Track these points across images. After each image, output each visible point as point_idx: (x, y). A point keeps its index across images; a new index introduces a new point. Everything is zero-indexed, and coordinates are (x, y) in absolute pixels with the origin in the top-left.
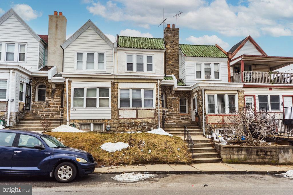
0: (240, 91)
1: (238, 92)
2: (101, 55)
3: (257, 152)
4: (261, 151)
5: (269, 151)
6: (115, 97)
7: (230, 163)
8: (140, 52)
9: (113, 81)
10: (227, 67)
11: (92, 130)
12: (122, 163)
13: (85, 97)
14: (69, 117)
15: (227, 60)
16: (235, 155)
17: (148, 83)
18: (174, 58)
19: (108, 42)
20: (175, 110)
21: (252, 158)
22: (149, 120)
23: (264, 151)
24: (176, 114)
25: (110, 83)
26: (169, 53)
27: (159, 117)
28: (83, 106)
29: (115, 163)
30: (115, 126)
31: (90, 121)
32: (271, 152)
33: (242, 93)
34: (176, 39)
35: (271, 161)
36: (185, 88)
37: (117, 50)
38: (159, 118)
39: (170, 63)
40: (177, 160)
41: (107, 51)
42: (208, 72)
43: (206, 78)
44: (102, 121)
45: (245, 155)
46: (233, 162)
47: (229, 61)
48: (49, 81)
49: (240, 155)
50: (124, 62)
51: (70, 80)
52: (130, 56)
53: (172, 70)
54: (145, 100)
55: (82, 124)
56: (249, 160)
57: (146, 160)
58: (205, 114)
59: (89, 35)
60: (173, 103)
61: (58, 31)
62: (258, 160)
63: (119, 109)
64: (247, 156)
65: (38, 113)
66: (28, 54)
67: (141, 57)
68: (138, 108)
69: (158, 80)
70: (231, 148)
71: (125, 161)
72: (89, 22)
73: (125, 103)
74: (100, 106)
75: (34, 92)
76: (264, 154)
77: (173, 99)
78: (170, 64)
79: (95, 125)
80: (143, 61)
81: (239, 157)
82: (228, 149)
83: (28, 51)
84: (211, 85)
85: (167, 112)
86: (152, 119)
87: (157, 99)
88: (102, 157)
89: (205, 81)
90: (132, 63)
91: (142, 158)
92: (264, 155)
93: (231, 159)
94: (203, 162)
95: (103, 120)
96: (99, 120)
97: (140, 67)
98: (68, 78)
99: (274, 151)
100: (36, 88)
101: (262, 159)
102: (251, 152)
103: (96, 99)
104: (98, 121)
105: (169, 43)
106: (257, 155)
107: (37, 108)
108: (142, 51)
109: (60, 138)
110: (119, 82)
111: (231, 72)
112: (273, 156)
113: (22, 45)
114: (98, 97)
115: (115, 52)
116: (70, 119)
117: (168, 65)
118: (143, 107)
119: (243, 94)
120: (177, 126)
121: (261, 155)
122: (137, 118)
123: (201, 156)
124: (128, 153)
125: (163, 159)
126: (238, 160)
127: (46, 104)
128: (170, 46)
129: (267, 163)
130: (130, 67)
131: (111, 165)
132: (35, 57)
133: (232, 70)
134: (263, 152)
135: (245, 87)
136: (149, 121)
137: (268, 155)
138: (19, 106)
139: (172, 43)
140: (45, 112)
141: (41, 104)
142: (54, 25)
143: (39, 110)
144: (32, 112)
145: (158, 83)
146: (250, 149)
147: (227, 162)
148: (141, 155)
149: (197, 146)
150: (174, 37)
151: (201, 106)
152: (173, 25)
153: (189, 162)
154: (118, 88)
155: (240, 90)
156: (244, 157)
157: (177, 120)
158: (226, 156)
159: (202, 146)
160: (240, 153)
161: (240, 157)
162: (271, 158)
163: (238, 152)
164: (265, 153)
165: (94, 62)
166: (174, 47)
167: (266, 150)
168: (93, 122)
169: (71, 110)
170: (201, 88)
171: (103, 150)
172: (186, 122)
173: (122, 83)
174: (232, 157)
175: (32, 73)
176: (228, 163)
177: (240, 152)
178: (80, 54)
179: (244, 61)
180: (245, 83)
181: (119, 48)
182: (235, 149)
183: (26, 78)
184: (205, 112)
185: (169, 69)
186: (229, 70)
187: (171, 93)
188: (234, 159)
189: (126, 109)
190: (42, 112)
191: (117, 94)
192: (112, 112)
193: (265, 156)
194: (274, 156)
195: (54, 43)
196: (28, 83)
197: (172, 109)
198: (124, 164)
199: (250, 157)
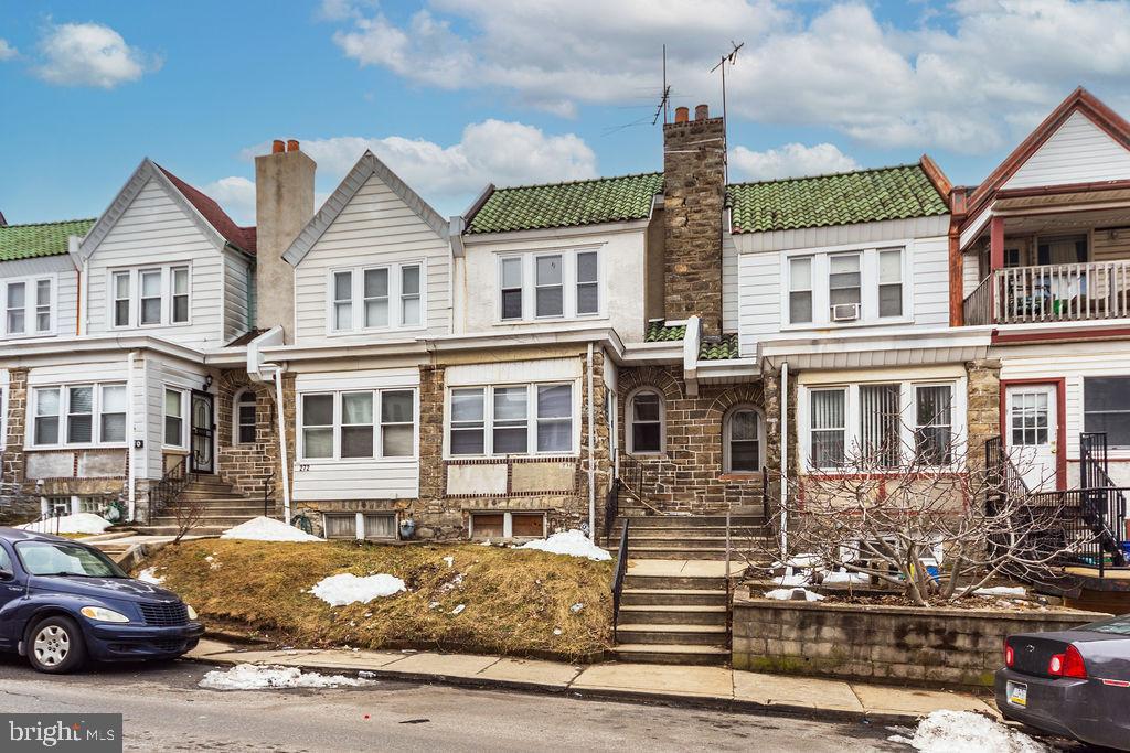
0: (979, 363)
1: (967, 370)
2: (410, 274)
3: (901, 632)
4: (923, 630)
5: (968, 631)
6: (433, 419)
7: (761, 671)
8: (547, 244)
9: (426, 362)
10: (946, 256)
11: (360, 535)
12: (348, 643)
13: (337, 424)
14: (290, 492)
15: (944, 224)
16: (788, 639)
17: (554, 358)
18: (698, 246)
19: (432, 220)
20: (700, 462)
21: (875, 656)
22: (556, 502)
23: (939, 632)
24: (706, 475)
25: (417, 371)
26: (678, 228)
27: (592, 487)
28: (331, 455)
29: (328, 641)
30: (432, 521)
31: (354, 506)
32: (976, 636)
33: (990, 372)
34: (710, 166)
35: (977, 678)
36: (733, 368)
37: (465, 245)
38: (592, 493)
39: (684, 269)
40: (540, 644)
41: (429, 253)
42: (845, 290)
43: (836, 318)
44: (389, 505)
45: (835, 642)
46: (775, 667)
47: (955, 230)
48: (253, 379)
49: (811, 640)
50: (491, 287)
51: (293, 369)
52: (510, 263)
53: (688, 297)
54: (540, 426)
55: (331, 516)
56: (857, 663)
57: (429, 637)
58: (792, 474)
59: (370, 207)
60: (695, 431)
61: (285, 208)
62: (902, 666)
63: (448, 463)
64: (848, 648)
65: (235, 482)
66: (196, 296)
67: (550, 261)
68: (513, 456)
69: (590, 346)
70: (771, 612)
71: (361, 635)
72: (367, 161)
73: (466, 439)
74: (386, 453)
75: (227, 417)
76: (939, 642)
77: (694, 415)
78: (684, 274)
79: (369, 517)
80: (559, 277)
81: (811, 648)
82: (754, 612)
83: (196, 288)
84: (820, 349)
85: (667, 468)
86: (565, 497)
87: (585, 421)
88: (298, 618)
89: (828, 330)
90: (520, 290)
91: (420, 629)
92: (936, 647)
93: (768, 654)
94: (648, 659)
95: (394, 501)
96: (379, 501)
97: (549, 301)
98: (285, 365)
99: (996, 631)
100: (231, 404)
101: (927, 663)
102: (870, 632)
103: (370, 429)
104: (378, 506)
105: (677, 188)
106: (901, 646)
107: (234, 467)
108: (558, 238)
109: (214, 556)
110: (447, 366)
111: (965, 277)
112: (987, 653)
113: (180, 270)
114: (376, 422)
115: (458, 252)
116: (294, 498)
117: (673, 281)
118: (532, 450)
119: (996, 376)
120: (678, 523)
121: (919, 646)
122: (510, 493)
123: (654, 638)
124: (385, 611)
125: (490, 636)
126: (800, 663)
127: (258, 453)
128: (681, 201)
129: (954, 684)
130: (511, 302)
131: (314, 645)
132: (210, 303)
133: (970, 268)
134: (932, 637)
135: (1000, 342)
136: (552, 505)
137: (962, 651)
138: (164, 461)
139: (693, 184)
140: (254, 477)
141: (243, 453)
142: (271, 189)
143: (238, 473)
144: (221, 481)
145: (590, 355)
146: (866, 618)
147: (749, 668)
148: (421, 618)
149: (665, 599)
150: (698, 157)
151: (775, 439)
152: (702, 109)
153: (586, 656)
154: (446, 385)
155: (979, 358)
156: (833, 650)
157: (708, 499)
158: (745, 641)
159: (685, 599)
160: (811, 633)
161: (813, 649)
162: (976, 665)
163: (802, 626)
164: (944, 640)
165: (386, 301)
166: (698, 203)
167: (947, 626)
168: (360, 508)
169: (296, 468)
170: (777, 364)
171: (314, 598)
172: (751, 507)
173: (458, 368)
174: (773, 646)
175: (205, 357)
176: (753, 671)
177: (813, 628)
178: (343, 279)
179: (1006, 221)
180: (999, 327)
181: (469, 238)
182: (786, 616)
183: (189, 375)
184: (793, 463)
185: (677, 297)
186: (956, 273)
187: (684, 391)
188: (784, 656)
189: (471, 463)
190: (247, 477)
191: (440, 409)
192: (423, 473)
193: (943, 654)
194: (992, 658)
195: (274, 249)
196: (201, 389)
197: (687, 455)
198: (353, 644)
199: (863, 651)
